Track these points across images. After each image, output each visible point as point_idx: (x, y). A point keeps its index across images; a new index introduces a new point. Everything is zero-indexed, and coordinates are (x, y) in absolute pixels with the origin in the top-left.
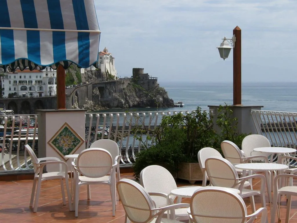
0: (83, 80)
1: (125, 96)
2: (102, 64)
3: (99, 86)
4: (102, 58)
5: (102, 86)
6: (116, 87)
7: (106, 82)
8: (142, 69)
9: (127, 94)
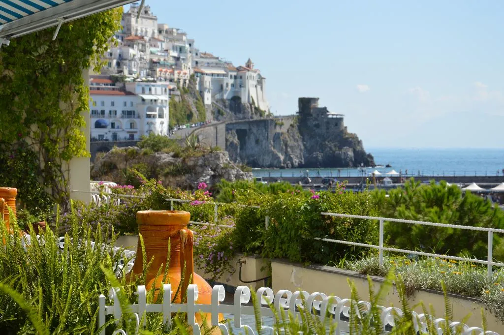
0: (209, 116)
1: (284, 147)
2: (243, 89)
3: (238, 128)
4: (243, 77)
5: (243, 127)
6: (269, 130)
7: (251, 120)
8: (315, 100)
9: (289, 143)
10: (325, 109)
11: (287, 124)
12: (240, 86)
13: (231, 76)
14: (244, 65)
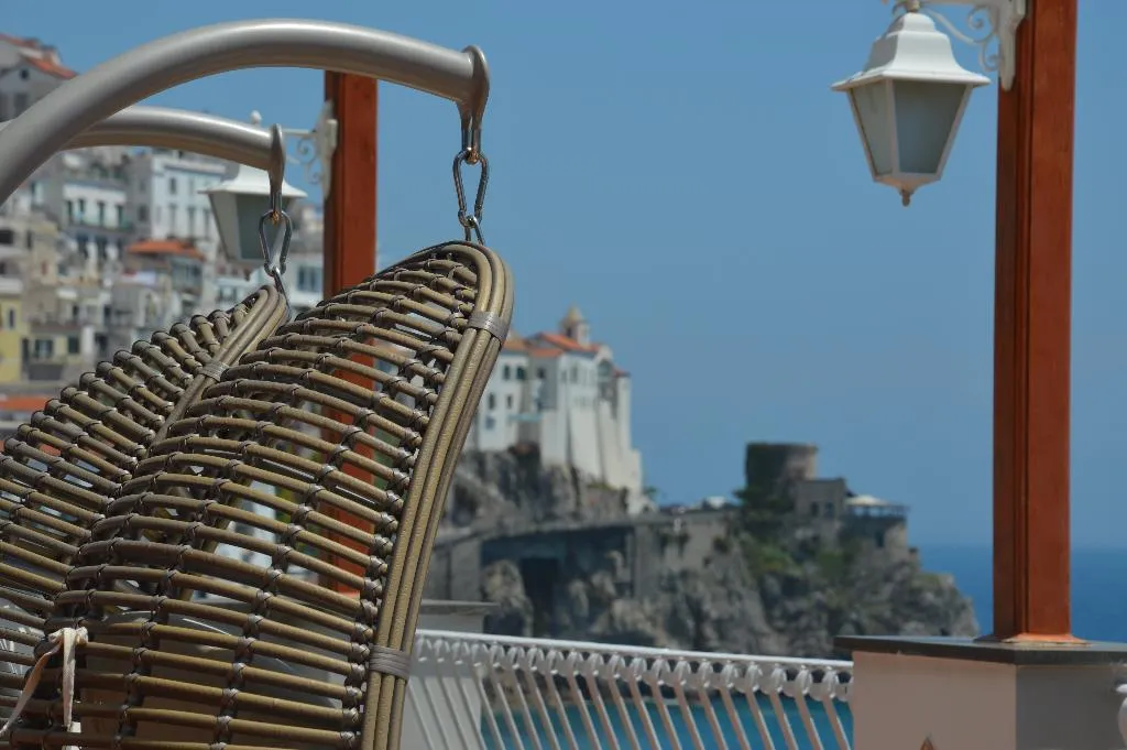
1: (690, 623)
2: (546, 416)
3: (529, 552)
4: (549, 374)
5: (545, 552)
6: (638, 562)
7: (573, 525)
8: (803, 451)
9: (707, 607)
10: (839, 483)
11: (702, 540)
12: (540, 406)
13: (507, 371)
14: (553, 331)
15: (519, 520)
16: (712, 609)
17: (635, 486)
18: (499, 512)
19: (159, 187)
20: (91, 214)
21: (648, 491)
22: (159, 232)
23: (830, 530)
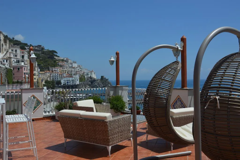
0: (86, 80)
2: (92, 75)
4: (92, 73)
6: (96, 82)
7: (93, 80)
8: (104, 76)
10: (105, 78)
11: (99, 80)
13: (90, 73)
14: (92, 71)
15: (90, 80)
16: (100, 84)
17: (96, 78)
18: (90, 79)
19: (73, 64)
20: (70, 66)
21: (97, 78)
22: (73, 67)
23: (105, 80)
